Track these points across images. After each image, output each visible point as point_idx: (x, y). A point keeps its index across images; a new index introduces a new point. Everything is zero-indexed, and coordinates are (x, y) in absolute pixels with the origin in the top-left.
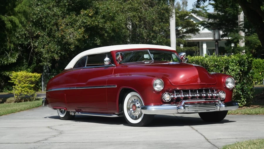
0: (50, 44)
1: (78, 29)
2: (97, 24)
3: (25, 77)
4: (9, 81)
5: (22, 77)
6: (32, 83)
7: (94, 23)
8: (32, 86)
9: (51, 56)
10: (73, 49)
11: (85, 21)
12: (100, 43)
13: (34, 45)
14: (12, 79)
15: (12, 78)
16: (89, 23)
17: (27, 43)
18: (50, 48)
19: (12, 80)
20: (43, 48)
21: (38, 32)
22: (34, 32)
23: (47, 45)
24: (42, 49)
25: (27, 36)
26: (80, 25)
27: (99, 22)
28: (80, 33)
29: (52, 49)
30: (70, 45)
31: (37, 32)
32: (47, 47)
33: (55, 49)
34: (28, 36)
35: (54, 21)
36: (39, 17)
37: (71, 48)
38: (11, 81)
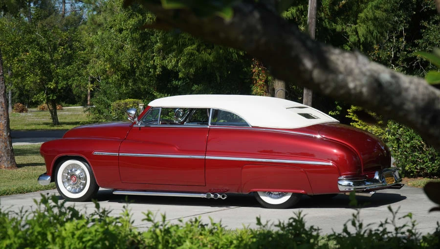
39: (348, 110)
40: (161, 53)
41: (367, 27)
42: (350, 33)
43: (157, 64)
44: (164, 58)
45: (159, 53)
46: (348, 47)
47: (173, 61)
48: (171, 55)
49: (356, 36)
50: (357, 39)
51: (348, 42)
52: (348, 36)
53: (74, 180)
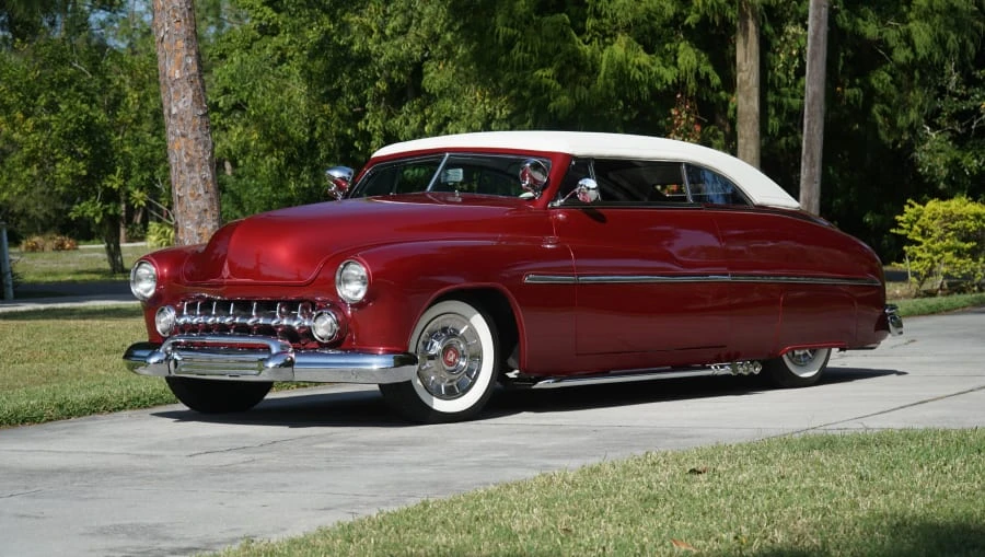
3: (944, 217)
4: (893, 231)
5: (934, 219)
6: (966, 236)
8: (968, 246)
14: (901, 224)
15: (902, 222)
19: (901, 228)
38: (899, 232)
39: (899, 218)
40: (383, 105)
41: (934, 30)
42: (892, 43)
43: (374, 130)
44: (390, 116)
45: (379, 103)
46: (886, 75)
47: (412, 121)
48: (406, 108)
49: (910, 49)
50: (911, 57)
51: (888, 62)
52: (890, 51)
53: (451, 359)
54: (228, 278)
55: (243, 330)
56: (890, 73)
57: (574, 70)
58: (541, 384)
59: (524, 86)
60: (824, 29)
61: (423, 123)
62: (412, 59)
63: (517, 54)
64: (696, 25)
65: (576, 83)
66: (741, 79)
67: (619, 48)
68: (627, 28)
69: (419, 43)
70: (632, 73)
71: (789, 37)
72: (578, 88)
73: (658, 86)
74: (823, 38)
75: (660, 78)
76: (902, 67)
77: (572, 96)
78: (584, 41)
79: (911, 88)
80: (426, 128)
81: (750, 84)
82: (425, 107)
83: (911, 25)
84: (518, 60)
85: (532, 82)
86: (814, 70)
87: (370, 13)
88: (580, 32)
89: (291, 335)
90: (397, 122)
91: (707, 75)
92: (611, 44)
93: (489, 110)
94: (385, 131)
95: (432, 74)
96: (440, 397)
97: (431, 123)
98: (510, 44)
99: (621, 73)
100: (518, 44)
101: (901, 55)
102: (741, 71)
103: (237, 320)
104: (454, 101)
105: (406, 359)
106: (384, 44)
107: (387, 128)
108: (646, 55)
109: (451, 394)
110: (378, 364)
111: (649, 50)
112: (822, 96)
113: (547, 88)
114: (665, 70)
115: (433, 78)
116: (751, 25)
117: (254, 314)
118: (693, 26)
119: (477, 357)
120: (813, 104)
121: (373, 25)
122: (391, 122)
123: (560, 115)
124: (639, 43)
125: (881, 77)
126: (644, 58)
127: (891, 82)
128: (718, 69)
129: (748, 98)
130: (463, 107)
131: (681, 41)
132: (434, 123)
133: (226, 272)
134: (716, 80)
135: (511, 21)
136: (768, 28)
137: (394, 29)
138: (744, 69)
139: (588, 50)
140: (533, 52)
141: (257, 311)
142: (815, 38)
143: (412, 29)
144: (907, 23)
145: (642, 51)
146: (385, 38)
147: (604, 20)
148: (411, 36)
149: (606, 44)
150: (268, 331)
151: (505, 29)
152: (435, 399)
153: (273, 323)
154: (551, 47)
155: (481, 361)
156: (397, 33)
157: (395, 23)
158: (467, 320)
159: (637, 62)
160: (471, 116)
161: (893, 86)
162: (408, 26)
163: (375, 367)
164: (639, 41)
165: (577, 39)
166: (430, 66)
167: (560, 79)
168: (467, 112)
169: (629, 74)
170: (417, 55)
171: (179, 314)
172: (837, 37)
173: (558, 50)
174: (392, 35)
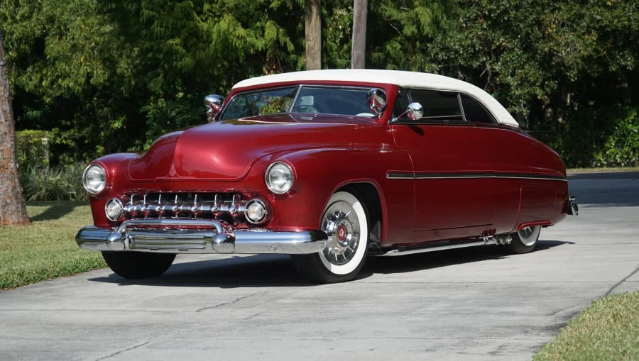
0: (527, 67)
1: (584, 34)
2: (626, 23)
7: (618, 21)
9: (528, 92)
10: (574, 79)
11: (598, 17)
12: (633, 66)
13: (492, 69)
16: (606, 22)
17: (478, 64)
18: (526, 74)
20: (512, 75)
21: (502, 39)
22: (493, 40)
23: (521, 69)
24: (510, 77)
25: (477, 49)
26: (589, 26)
27: (629, 20)
28: (587, 42)
29: (531, 76)
30: (569, 68)
31: (498, 40)
32: (521, 73)
33: (538, 78)
34: (479, 49)
35: (534, 16)
36: (502, 7)
37: (571, 77)
40: (14, 67)
41: (433, 13)
42: (403, 22)
44: (19, 75)
45: (11, 66)
46: (397, 44)
47: (33, 78)
48: (30, 69)
49: (416, 25)
50: (416, 31)
51: (398, 35)
52: (401, 28)
53: (342, 235)
54: (175, 176)
55: (186, 215)
56: (400, 43)
57: (195, 39)
58: (390, 253)
59: (159, 51)
60: (365, 12)
61: (41, 80)
62: (34, 35)
63: (156, 28)
64: (277, 8)
65: (196, 49)
66: (309, 45)
67: (225, 23)
68: (230, 10)
69: (39, 25)
70: (234, 42)
71: (337, 17)
72: (197, 51)
73: (252, 51)
74: (364, 18)
75: (253, 46)
76: (408, 39)
77: (194, 57)
78: (202, 19)
79: (414, 53)
80: (44, 83)
81: (315, 50)
82: (43, 69)
83: (417, 9)
84: (157, 33)
85: (165, 48)
86: (358, 40)
87: (5, 5)
88: (199, 13)
89: (226, 218)
90: (24, 79)
91: (285, 43)
92: (219, 22)
93: (89, 70)
94: (15, 85)
95: (52, 45)
96: (336, 263)
97: (47, 79)
98: (150, 21)
99: (225, 41)
100: (156, 22)
101: (409, 30)
102: (309, 40)
103: (181, 208)
104: (66, 63)
105: (319, 235)
106: (15, 25)
107: (17, 83)
108: (243, 29)
109: (341, 260)
110: (297, 239)
111: (245, 26)
112: (363, 57)
113: (177, 52)
114: (256, 41)
115: (53, 48)
116: (314, 9)
117: (195, 203)
118: (276, 9)
119: (356, 233)
120: (357, 63)
121: (7, 13)
122: (20, 78)
123: (183, 71)
124: (239, 21)
125: (394, 46)
126: (241, 31)
127: (401, 49)
128: (293, 40)
129: (314, 59)
130: (72, 67)
131: (268, 20)
132: (49, 79)
133: (173, 171)
134: (291, 47)
135: (151, 6)
136: (325, 12)
137: (23, 16)
138: (311, 39)
139: (205, 26)
140: (167, 27)
141: (197, 201)
142: (359, 17)
143: (35, 16)
144: (414, 8)
145: (240, 26)
146: (16, 22)
147: (214, 5)
148: (34, 19)
149: (216, 22)
150: (208, 215)
151: (147, 12)
152: (332, 265)
153: (213, 209)
154: (179, 24)
155: (359, 236)
156: (24, 18)
157: (23, 11)
158: (351, 206)
159: (237, 34)
160: (77, 75)
161: (401, 52)
162: (32, 13)
163: (294, 242)
164: (238, 19)
165: (198, 18)
166: (49, 40)
167: (185, 46)
168: (75, 71)
169: (232, 42)
170: (38, 32)
171: (125, 203)
172: (373, 18)
173: (185, 26)
174: (21, 20)
